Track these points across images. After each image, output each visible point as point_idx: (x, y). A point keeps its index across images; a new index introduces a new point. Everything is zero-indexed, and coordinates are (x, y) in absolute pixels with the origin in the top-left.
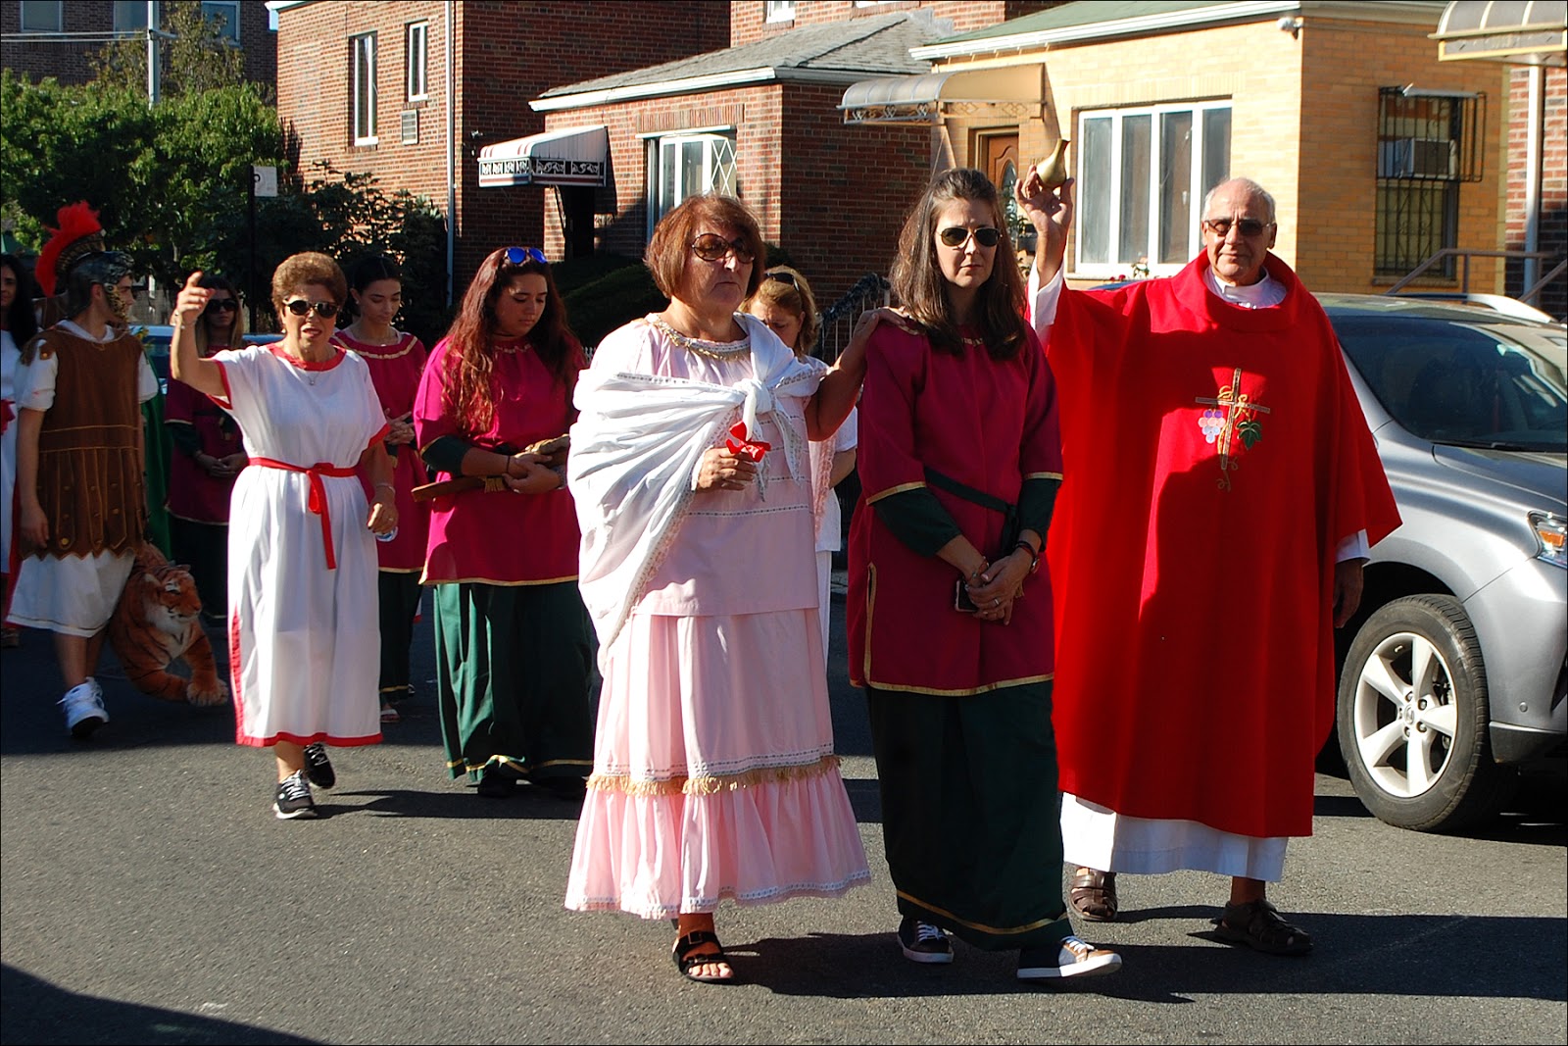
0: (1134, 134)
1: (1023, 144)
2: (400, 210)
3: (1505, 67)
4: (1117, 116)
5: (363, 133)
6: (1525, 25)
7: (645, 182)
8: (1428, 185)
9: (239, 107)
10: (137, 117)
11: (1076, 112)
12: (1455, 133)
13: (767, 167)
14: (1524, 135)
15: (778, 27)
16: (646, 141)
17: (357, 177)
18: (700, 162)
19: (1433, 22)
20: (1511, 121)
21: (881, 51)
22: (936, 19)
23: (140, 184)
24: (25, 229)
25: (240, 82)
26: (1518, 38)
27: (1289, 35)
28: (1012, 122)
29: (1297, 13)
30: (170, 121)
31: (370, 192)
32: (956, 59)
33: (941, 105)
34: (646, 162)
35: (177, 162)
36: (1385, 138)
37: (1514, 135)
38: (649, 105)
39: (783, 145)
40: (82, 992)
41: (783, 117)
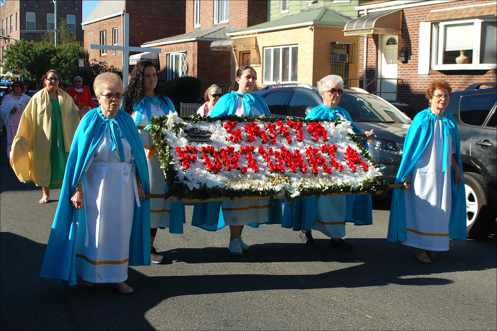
0: (276, 52)
1: (251, 55)
2: (111, 70)
3: (359, 38)
4: (272, 49)
5: (103, 53)
6: (363, 28)
7: (167, 63)
8: (342, 64)
9: (75, 47)
10: (52, 49)
11: (263, 48)
12: (348, 52)
13: (194, 60)
14: (363, 53)
15: (197, 29)
16: (167, 54)
17: (102, 63)
18: (179, 59)
19: (343, 28)
20: (360, 49)
21: (219, 34)
22: (232, 27)
23: (53, 64)
24: (27, 75)
25: (76, 41)
26: (362, 31)
27: (311, 30)
28: (249, 50)
29: (312, 25)
30: (60, 50)
31: (105, 66)
32: (236, 36)
33: (233, 46)
34: (167, 59)
35: (61, 59)
36: (332, 54)
37: (361, 53)
38: (168, 46)
39: (198, 55)
40: (40, 243)
41: (198, 49)
